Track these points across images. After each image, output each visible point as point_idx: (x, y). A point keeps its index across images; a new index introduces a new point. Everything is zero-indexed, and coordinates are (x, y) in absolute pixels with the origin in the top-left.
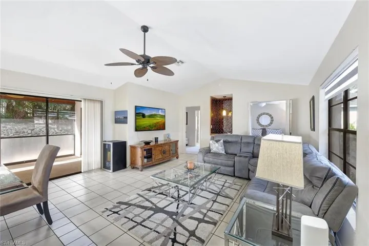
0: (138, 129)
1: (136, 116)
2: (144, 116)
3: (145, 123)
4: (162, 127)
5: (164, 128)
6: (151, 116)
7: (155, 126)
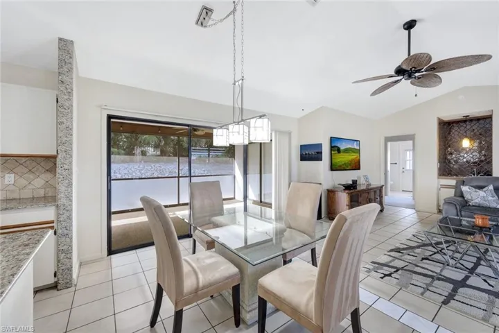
0: (333, 168)
1: (331, 150)
2: (339, 150)
3: (340, 160)
4: (356, 166)
5: (359, 168)
6: (347, 151)
7: (350, 165)
